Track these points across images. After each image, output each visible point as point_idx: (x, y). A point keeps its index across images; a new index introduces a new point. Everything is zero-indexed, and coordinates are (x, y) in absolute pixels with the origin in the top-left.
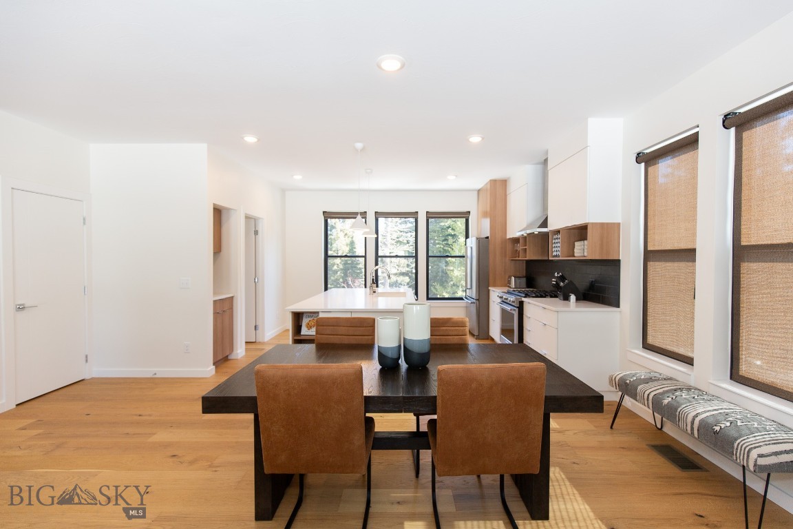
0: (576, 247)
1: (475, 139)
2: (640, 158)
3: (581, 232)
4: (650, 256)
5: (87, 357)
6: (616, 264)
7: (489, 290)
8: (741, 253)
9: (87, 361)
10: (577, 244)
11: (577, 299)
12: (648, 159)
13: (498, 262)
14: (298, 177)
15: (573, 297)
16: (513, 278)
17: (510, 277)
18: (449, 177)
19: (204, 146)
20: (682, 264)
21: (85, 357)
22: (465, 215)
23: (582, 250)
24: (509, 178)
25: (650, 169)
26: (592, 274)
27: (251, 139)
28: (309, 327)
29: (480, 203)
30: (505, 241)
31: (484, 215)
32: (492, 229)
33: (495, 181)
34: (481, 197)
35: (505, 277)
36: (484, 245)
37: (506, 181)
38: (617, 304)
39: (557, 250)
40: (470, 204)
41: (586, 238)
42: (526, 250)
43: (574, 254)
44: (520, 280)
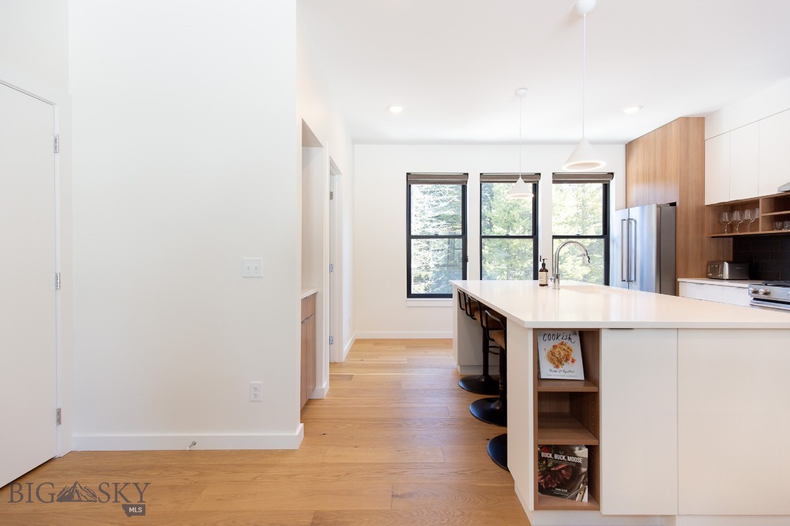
5: (59, 412)
7: (677, 283)
9: (59, 421)
13: (691, 240)
16: (726, 265)
17: (721, 263)
21: (55, 413)
22: (605, 181)
24: (713, 114)
28: (558, 361)
29: (633, 160)
30: (703, 209)
31: (650, 178)
32: (683, 192)
33: (687, 119)
34: (638, 153)
35: (705, 263)
36: (668, 218)
37: (703, 118)
40: (613, 162)
42: (784, 217)
44: (738, 267)
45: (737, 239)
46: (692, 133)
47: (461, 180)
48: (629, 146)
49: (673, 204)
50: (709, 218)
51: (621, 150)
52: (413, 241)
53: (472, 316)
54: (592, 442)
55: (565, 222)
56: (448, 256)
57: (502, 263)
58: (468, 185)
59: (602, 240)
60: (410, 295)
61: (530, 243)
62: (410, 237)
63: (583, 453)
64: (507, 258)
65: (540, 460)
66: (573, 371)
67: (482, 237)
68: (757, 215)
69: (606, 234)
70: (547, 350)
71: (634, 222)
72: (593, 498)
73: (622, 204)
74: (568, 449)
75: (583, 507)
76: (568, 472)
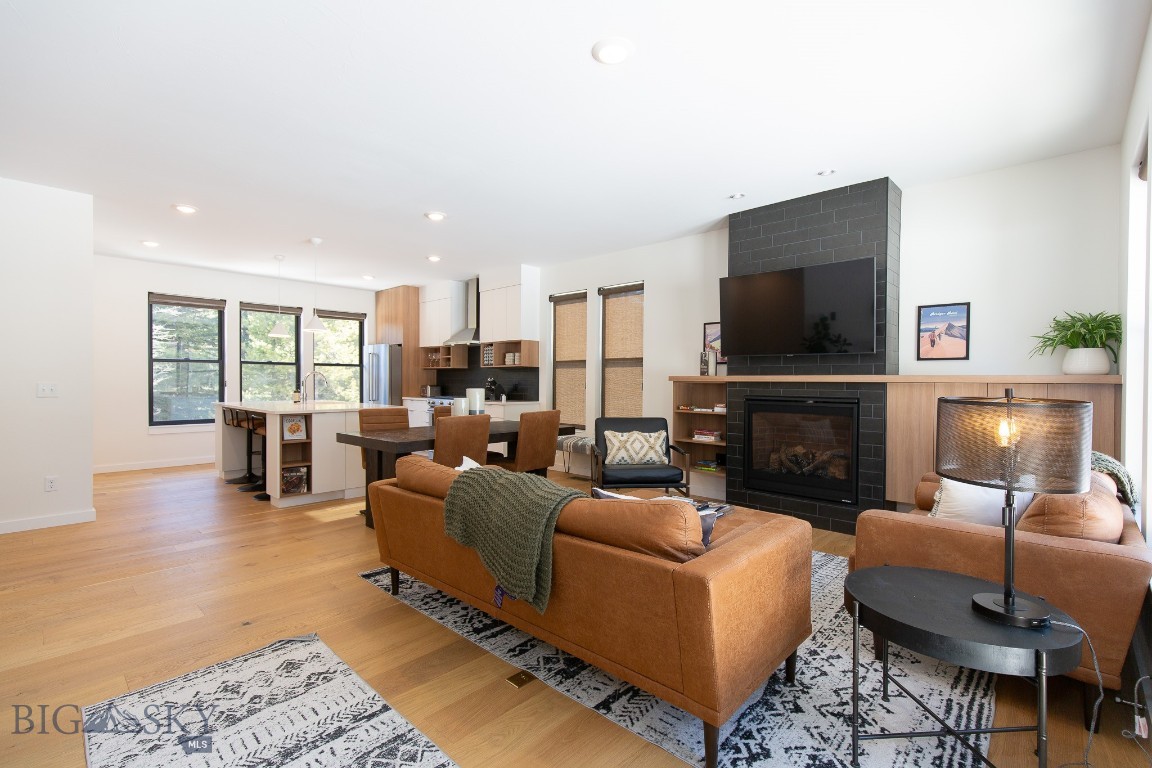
0: (506, 358)
1: (434, 259)
2: (551, 298)
3: (514, 346)
4: (557, 364)
6: (536, 370)
7: (402, 400)
8: (606, 363)
10: (506, 355)
11: (508, 399)
12: (556, 300)
13: (412, 371)
14: (150, 245)
15: (504, 397)
16: (429, 387)
17: (426, 386)
18: (365, 277)
19: (89, 198)
20: (577, 370)
22: (360, 318)
23: (510, 360)
24: (423, 287)
25: (558, 307)
26: (515, 378)
27: (186, 210)
28: (293, 431)
29: (380, 306)
30: (418, 350)
31: (390, 320)
32: (406, 336)
33: (408, 287)
34: (383, 300)
35: (420, 387)
36: (396, 353)
37: (418, 288)
38: (536, 398)
39: (488, 359)
40: (365, 306)
41: (519, 351)
42: (449, 359)
43: (504, 363)
44: (435, 389)
45: (439, 371)
46: (411, 297)
47: (220, 306)
48: (378, 294)
49: (400, 345)
50: (422, 356)
51: (374, 295)
52: (156, 366)
54: (308, 464)
55: (350, 339)
57: (265, 390)
58: (226, 311)
59: (358, 368)
60: (152, 423)
61: (292, 370)
62: (151, 361)
63: (304, 470)
64: (271, 384)
65: (283, 477)
66: (301, 436)
67: (241, 363)
68: (441, 356)
69: (361, 364)
70: (287, 426)
71: (378, 356)
72: (309, 489)
73: (373, 339)
74: (297, 469)
75: (304, 494)
76: (297, 480)
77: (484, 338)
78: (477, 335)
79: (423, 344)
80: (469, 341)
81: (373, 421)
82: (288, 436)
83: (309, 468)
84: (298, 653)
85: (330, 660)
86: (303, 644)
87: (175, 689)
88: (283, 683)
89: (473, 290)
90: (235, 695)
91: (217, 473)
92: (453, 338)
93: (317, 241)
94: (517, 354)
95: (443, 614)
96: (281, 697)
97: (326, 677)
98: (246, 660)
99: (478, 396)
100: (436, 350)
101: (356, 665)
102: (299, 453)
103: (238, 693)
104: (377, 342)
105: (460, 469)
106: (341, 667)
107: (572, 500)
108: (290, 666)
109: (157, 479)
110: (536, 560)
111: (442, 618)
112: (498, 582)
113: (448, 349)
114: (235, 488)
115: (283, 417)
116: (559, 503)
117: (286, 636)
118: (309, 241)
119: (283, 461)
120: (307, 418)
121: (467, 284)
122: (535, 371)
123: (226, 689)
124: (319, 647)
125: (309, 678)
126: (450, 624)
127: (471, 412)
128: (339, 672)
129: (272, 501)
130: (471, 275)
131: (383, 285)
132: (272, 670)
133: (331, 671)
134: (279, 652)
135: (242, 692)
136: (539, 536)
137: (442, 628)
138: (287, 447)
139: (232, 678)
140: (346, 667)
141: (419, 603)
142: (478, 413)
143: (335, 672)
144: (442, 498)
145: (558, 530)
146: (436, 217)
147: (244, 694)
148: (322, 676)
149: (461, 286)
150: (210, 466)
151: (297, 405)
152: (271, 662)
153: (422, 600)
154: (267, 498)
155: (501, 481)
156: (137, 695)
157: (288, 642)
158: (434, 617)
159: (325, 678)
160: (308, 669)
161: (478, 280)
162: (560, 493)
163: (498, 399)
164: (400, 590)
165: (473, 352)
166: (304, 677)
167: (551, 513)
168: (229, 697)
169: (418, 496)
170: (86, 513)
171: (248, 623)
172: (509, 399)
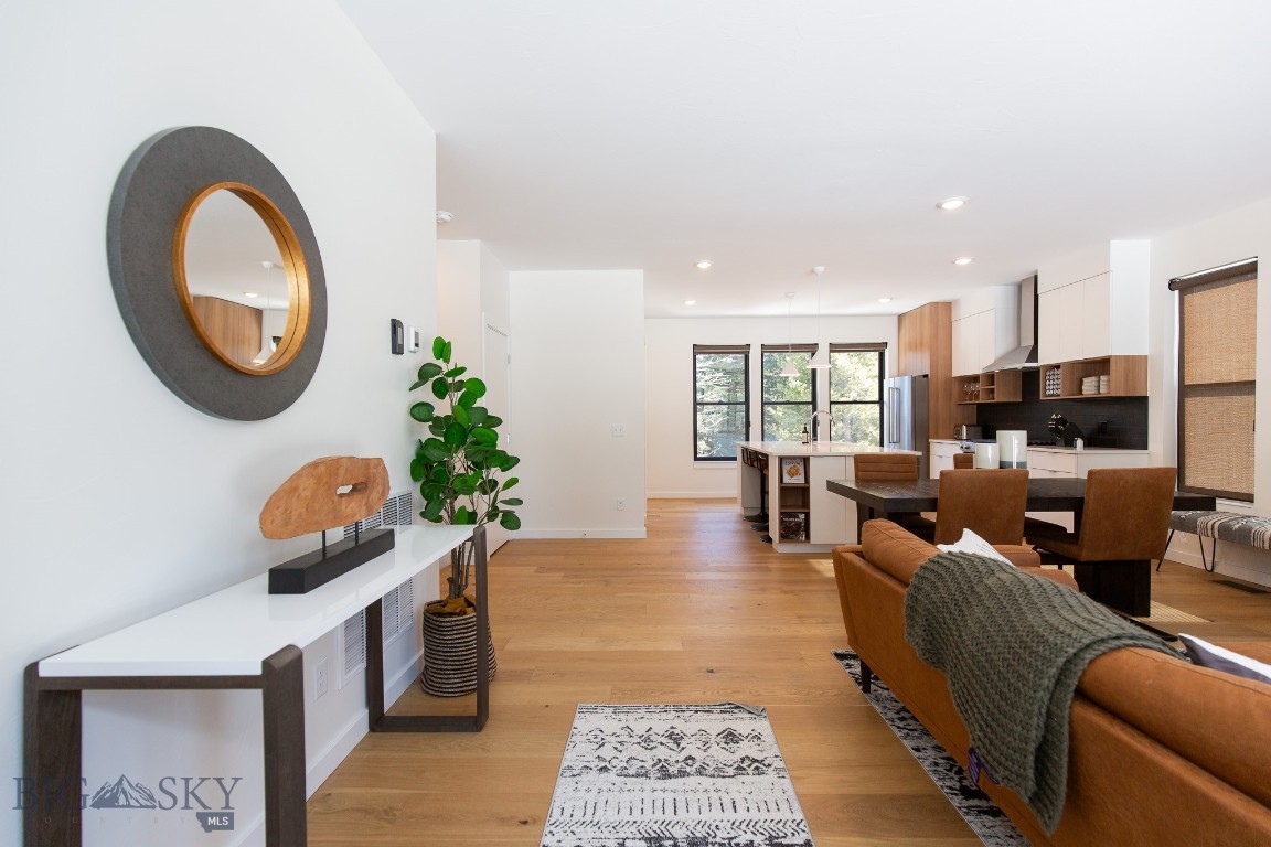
0: (1085, 384)
1: (963, 261)
2: (1173, 285)
3: (1100, 366)
4: (1185, 391)
6: (1144, 401)
7: (928, 444)
10: (1085, 380)
11: (1085, 446)
12: (1183, 287)
13: (941, 407)
14: (690, 303)
15: (1080, 442)
16: (965, 428)
17: (961, 426)
20: (1234, 398)
22: (880, 348)
24: (957, 301)
25: (1188, 298)
26: (1102, 415)
27: (705, 265)
28: (792, 475)
29: (903, 331)
30: (950, 380)
31: (915, 346)
32: (933, 365)
33: (937, 303)
34: (906, 324)
35: (953, 427)
36: (921, 385)
37: (950, 303)
38: (1144, 446)
39: (1052, 388)
40: (886, 333)
41: (1106, 372)
42: (992, 391)
43: (1081, 392)
44: (973, 429)
45: (979, 406)
46: (941, 315)
47: (744, 350)
48: (901, 317)
49: (926, 376)
50: (956, 388)
51: (895, 320)
53: (752, 465)
54: (806, 511)
56: (728, 420)
58: (750, 355)
59: (877, 407)
60: (696, 459)
61: (809, 408)
62: (696, 404)
63: (802, 516)
65: (782, 521)
66: (799, 480)
67: (763, 404)
68: (979, 387)
69: (881, 401)
70: (786, 468)
71: (899, 390)
72: (808, 537)
73: (895, 372)
74: (795, 515)
75: (802, 542)
76: (796, 529)
77: (1046, 357)
78: (1033, 355)
79: (958, 371)
80: (1021, 364)
81: (871, 469)
82: (787, 479)
83: (807, 515)
84: (743, 724)
85: (769, 749)
86: (750, 715)
87: (637, 716)
88: (719, 754)
89: (1028, 293)
90: (675, 747)
91: (737, 509)
92: (997, 361)
93: (820, 269)
94: (1102, 378)
95: (922, 744)
96: (710, 770)
97: (759, 766)
98: (696, 712)
99: (1015, 442)
100: (975, 379)
101: (795, 769)
102: (797, 497)
103: (678, 745)
104: (899, 375)
105: (955, 548)
106: (778, 764)
107: (1119, 648)
108: (731, 737)
109: (695, 508)
110: (1035, 735)
111: (917, 750)
112: (971, 744)
113: (990, 377)
114: (749, 525)
115: (781, 459)
116: (1088, 646)
117: (736, 699)
118: (813, 271)
119: (782, 505)
120: (806, 460)
121: (1020, 287)
122: (1141, 402)
123: (670, 736)
124: (763, 726)
125: (743, 760)
126: (927, 763)
127: (1002, 465)
128: (772, 768)
129: (774, 545)
130: (1024, 271)
131: (907, 305)
132: (714, 733)
133: (766, 763)
134: (726, 715)
135: (681, 746)
136: (1042, 695)
137: (914, 764)
138: (785, 490)
139: (680, 726)
140: (781, 764)
141: (891, 714)
142: (1015, 466)
143: (769, 765)
144: (906, 584)
145: (1082, 694)
146: (952, 205)
147: (683, 748)
148: (756, 764)
149: (1011, 290)
150: (732, 500)
151: (805, 446)
152: (715, 724)
153: (898, 713)
154: (769, 540)
155: (990, 581)
156: (612, 709)
157: (737, 707)
158: (908, 744)
159: (757, 768)
160: (747, 749)
161: (1036, 277)
162: (1092, 627)
163: (1070, 444)
164: (872, 687)
165: (1030, 379)
166: (737, 756)
167: (1068, 661)
168: (670, 745)
169: (878, 576)
170: (639, 532)
171: (711, 671)
172: (1089, 444)
